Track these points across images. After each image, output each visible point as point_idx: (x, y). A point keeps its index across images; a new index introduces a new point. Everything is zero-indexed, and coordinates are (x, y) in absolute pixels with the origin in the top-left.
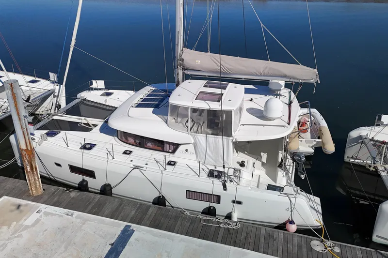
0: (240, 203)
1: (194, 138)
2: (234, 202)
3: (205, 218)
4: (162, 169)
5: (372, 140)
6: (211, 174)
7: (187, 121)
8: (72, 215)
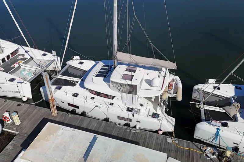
0: (140, 122)
1: (121, 95)
2: (137, 121)
3: (125, 127)
4: (107, 107)
5: (203, 91)
6: (128, 110)
7: (118, 87)
8: (75, 131)
